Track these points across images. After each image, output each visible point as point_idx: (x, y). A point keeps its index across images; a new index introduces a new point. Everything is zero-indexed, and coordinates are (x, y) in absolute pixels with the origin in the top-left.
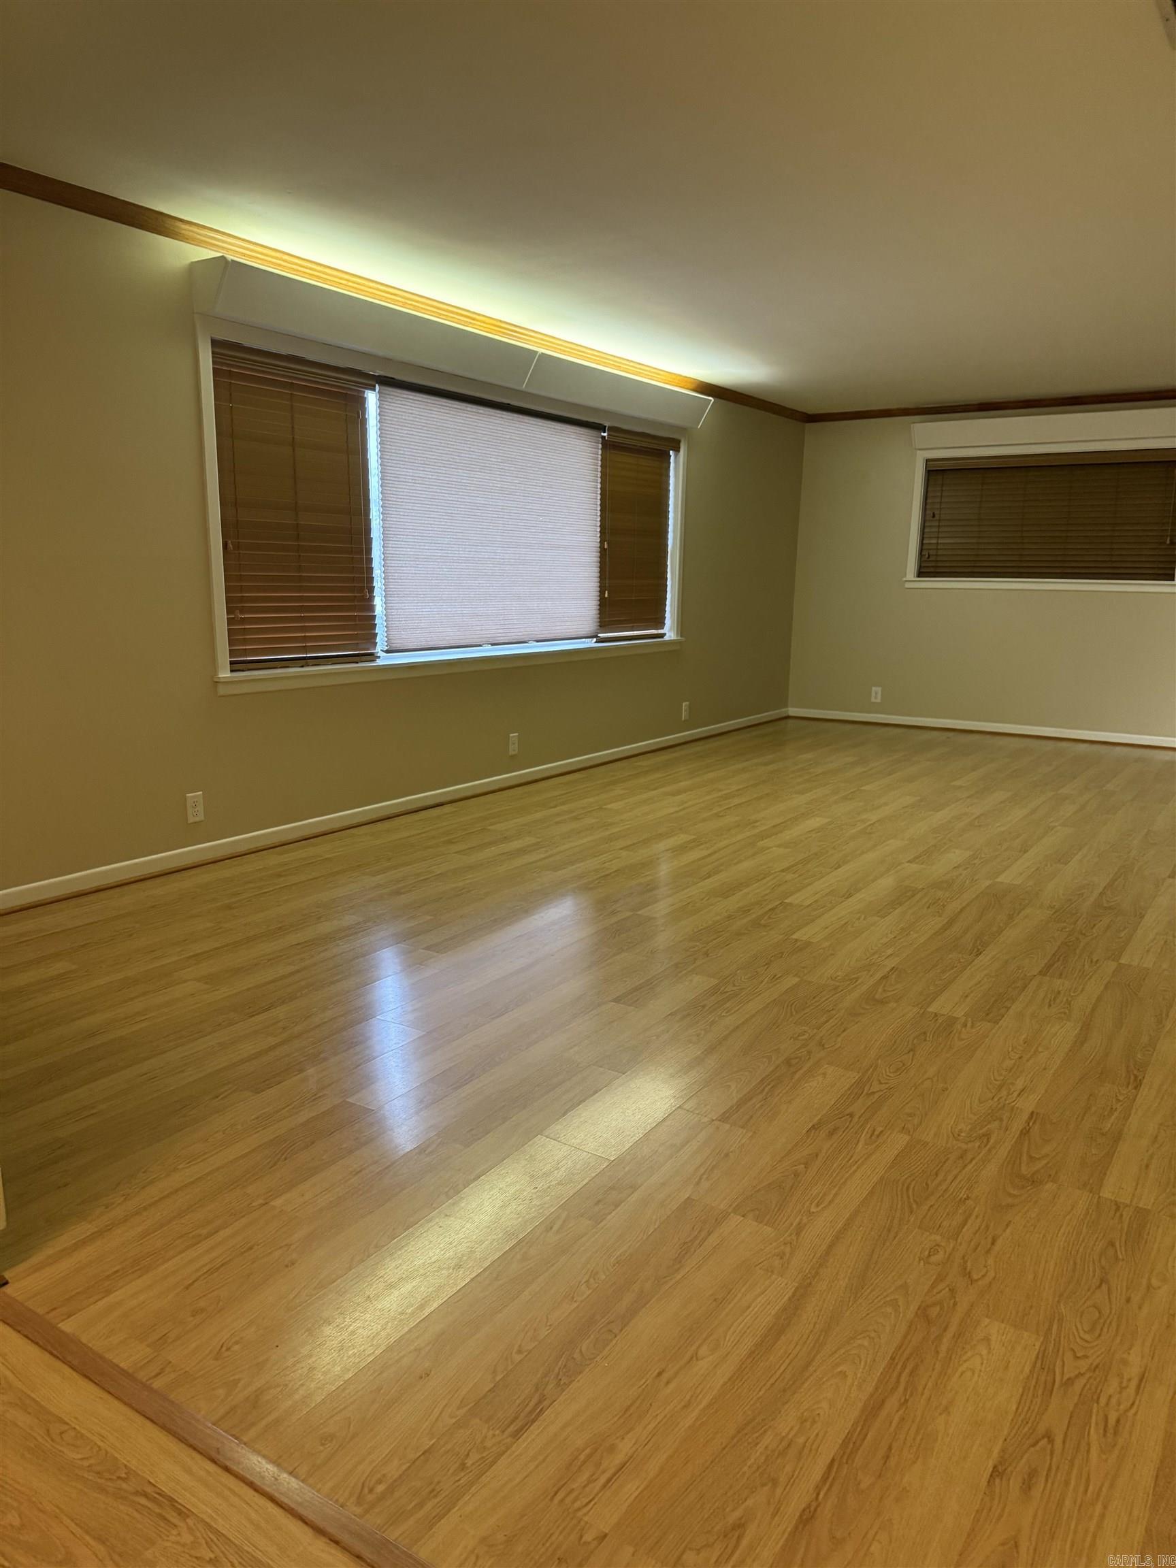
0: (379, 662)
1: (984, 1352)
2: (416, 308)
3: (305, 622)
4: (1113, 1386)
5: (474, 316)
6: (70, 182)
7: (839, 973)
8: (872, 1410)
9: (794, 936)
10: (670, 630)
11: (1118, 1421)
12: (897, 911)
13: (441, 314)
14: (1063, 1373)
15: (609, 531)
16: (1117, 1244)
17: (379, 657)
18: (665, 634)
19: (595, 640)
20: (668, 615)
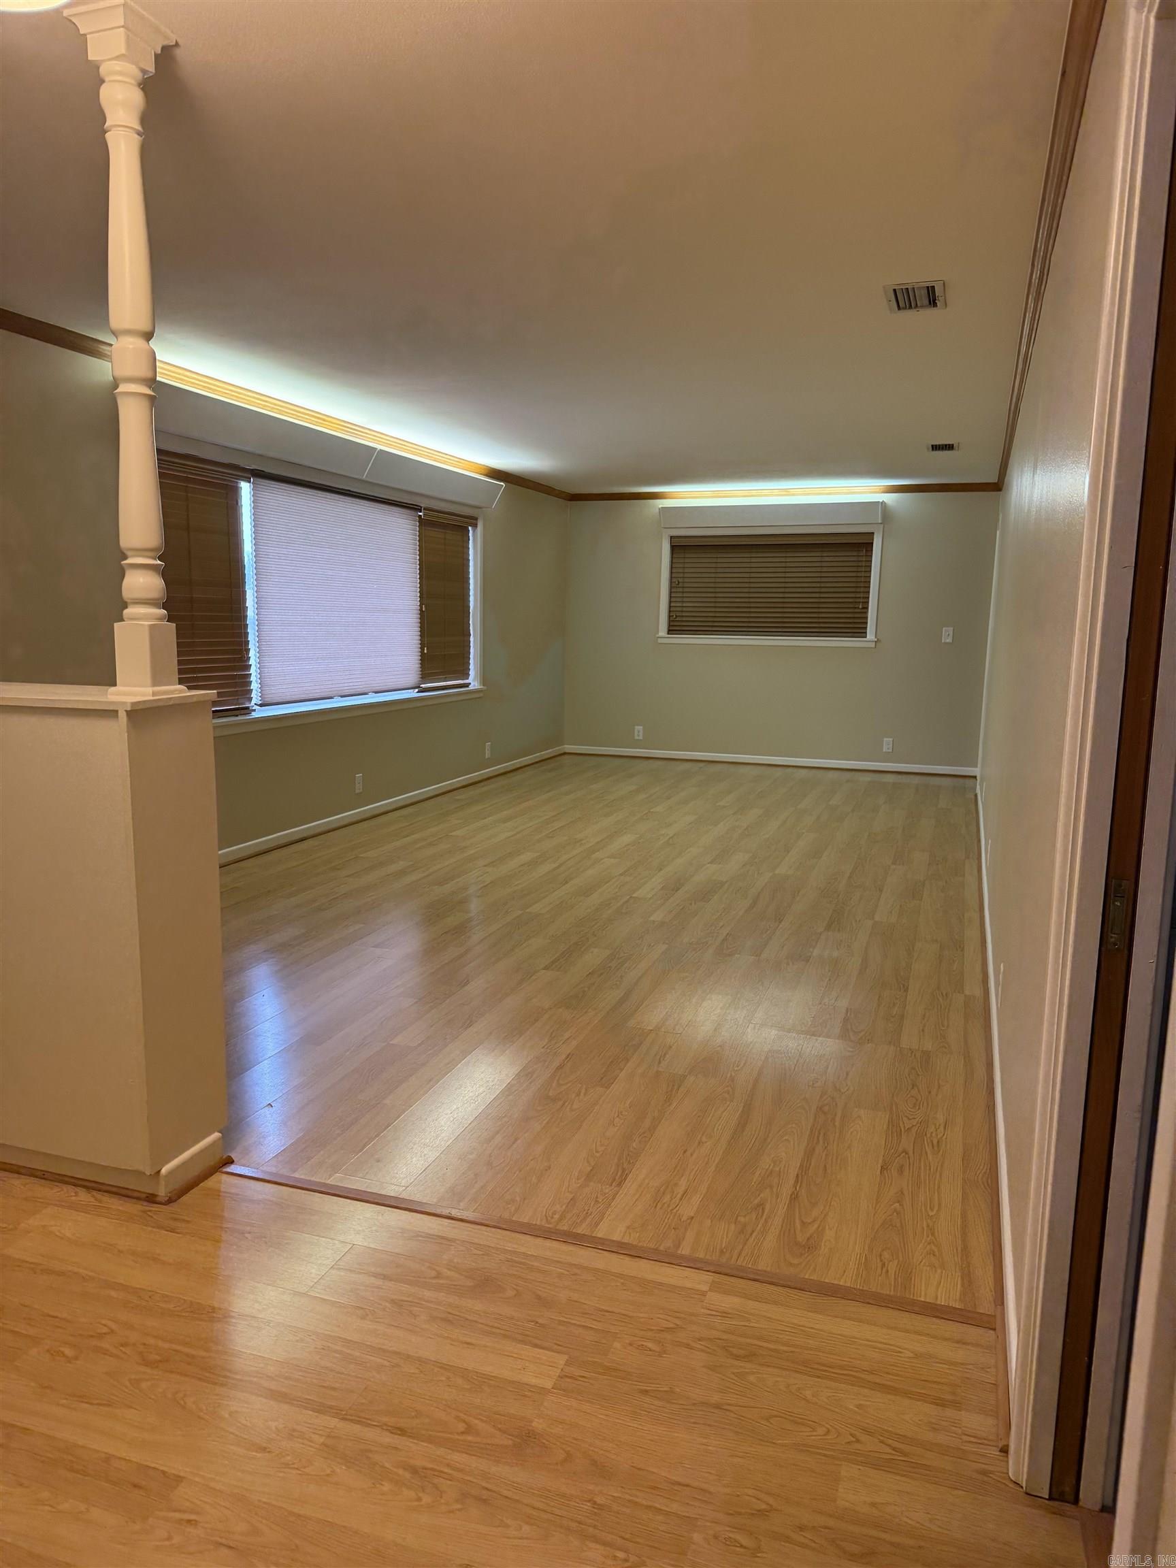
0: (255, 715)
1: (860, 1123)
2: (281, 412)
3: (198, 682)
4: (932, 1129)
5: (324, 417)
6: (29, 316)
7: (693, 940)
8: (809, 1153)
9: (652, 918)
10: (474, 680)
11: (938, 1142)
12: (715, 897)
13: (299, 416)
14: (904, 1127)
15: (426, 596)
16: (917, 1068)
17: (254, 710)
18: (470, 684)
19: (417, 690)
20: (471, 667)
